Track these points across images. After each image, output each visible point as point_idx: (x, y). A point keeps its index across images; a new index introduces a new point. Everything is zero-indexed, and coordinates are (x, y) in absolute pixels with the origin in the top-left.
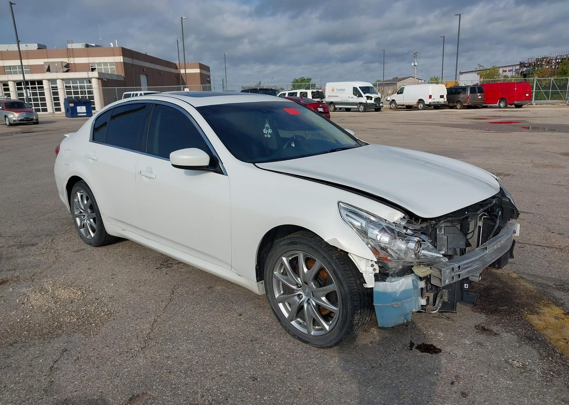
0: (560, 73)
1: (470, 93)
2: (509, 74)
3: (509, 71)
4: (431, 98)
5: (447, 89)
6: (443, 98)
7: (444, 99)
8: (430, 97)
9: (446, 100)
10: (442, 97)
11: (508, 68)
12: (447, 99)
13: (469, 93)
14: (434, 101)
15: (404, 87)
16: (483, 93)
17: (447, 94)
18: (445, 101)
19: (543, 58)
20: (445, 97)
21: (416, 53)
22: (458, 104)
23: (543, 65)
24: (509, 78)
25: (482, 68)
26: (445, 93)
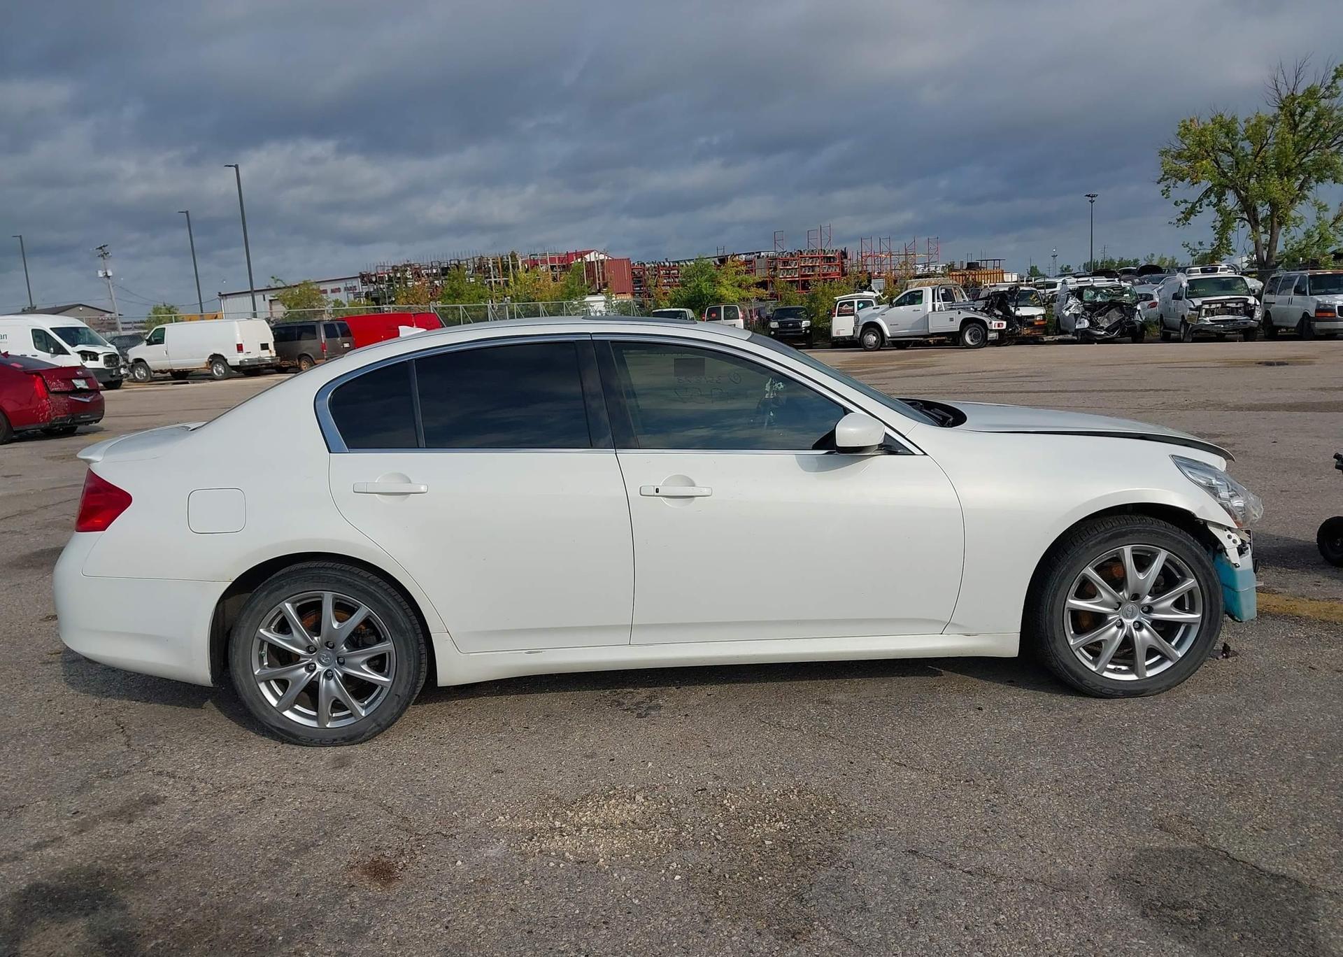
0: (449, 296)
1: (327, 337)
3: (333, 291)
4: (242, 350)
5: (272, 329)
6: (268, 349)
7: (270, 351)
8: (240, 348)
9: (274, 354)
10: (264, 347)
11: (331, 285)
12: (276, 353)
13: (323, 336)
14: (250, 357)
15: (164, 329)
16: (351, 336)
17: (273, 340)
18: (271, 357)
19: (406, 266)
20: (271, 346)
21: (104, 246)
22: (303, 362)
23: (407, 278)
25: (280, 285)
26: (270, 340)
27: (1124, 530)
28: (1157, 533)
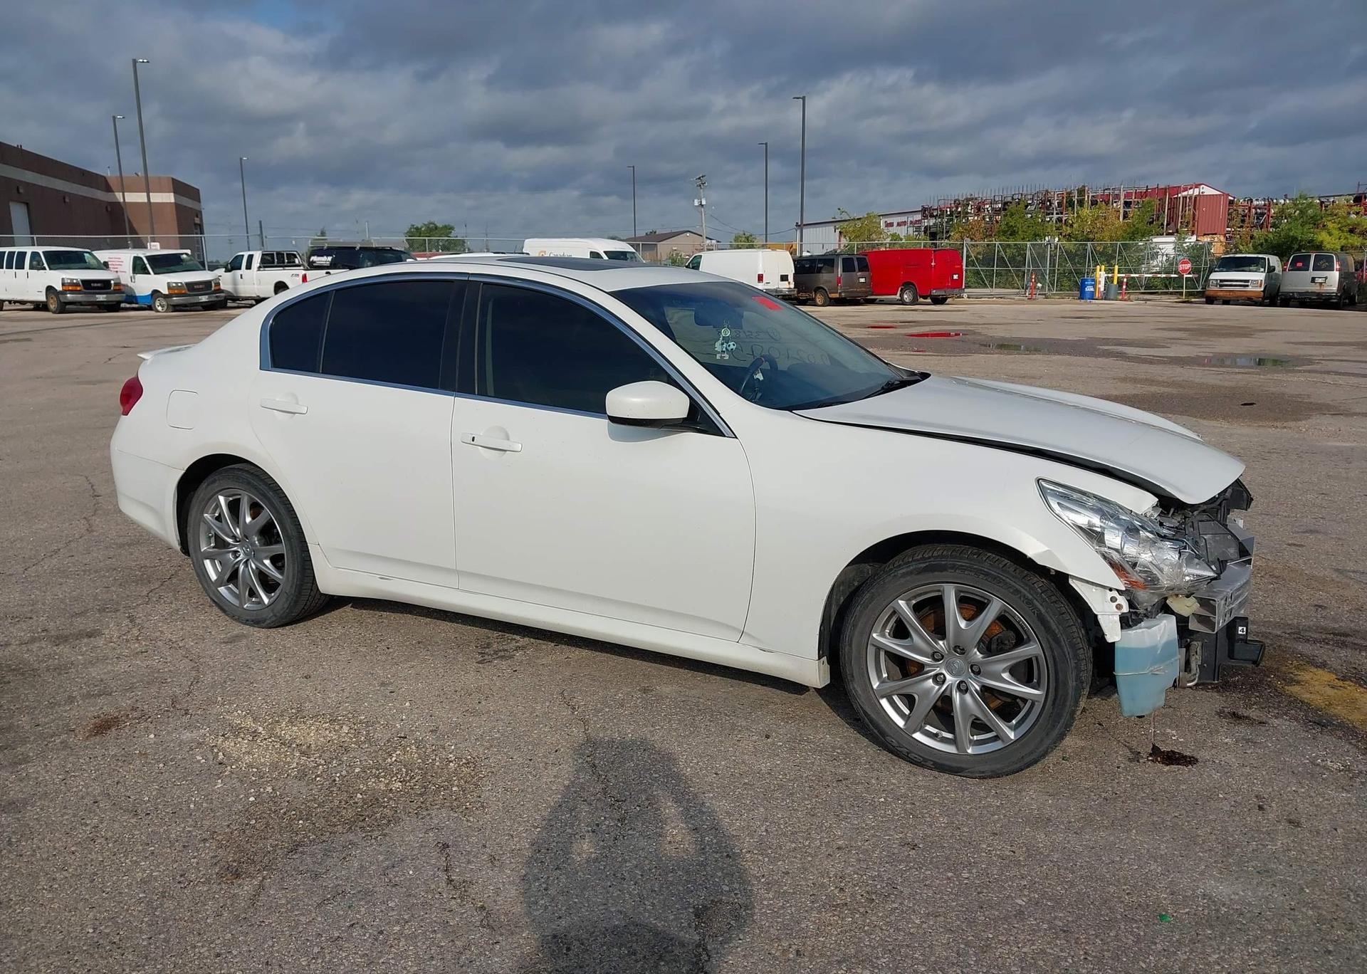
0: (1005, 232)
1: (843, 271)
2: (902, 232)
3: (899, 224)
4: (762, 280)
5: (794, 261)
6: (787, 280)
7: (789, 283)
8: (760, 278)
9: (792, 286)
10: (784, 278)
11: (897, 218)
12: (795, 284)
13: (840, 270)
14: (769, 287)
15: (701, 256)
16: (868, 271)
17: (794, 272)
18: (790, 288)
19: (968, 200)
20: (791, 278)
21: (702, 177)
22: (818, 295)
23: (967, 213)
24: (901, 240)
25: (845, 217)
26: (790, 271)
27: (943, 563)
28: (987, 574)
